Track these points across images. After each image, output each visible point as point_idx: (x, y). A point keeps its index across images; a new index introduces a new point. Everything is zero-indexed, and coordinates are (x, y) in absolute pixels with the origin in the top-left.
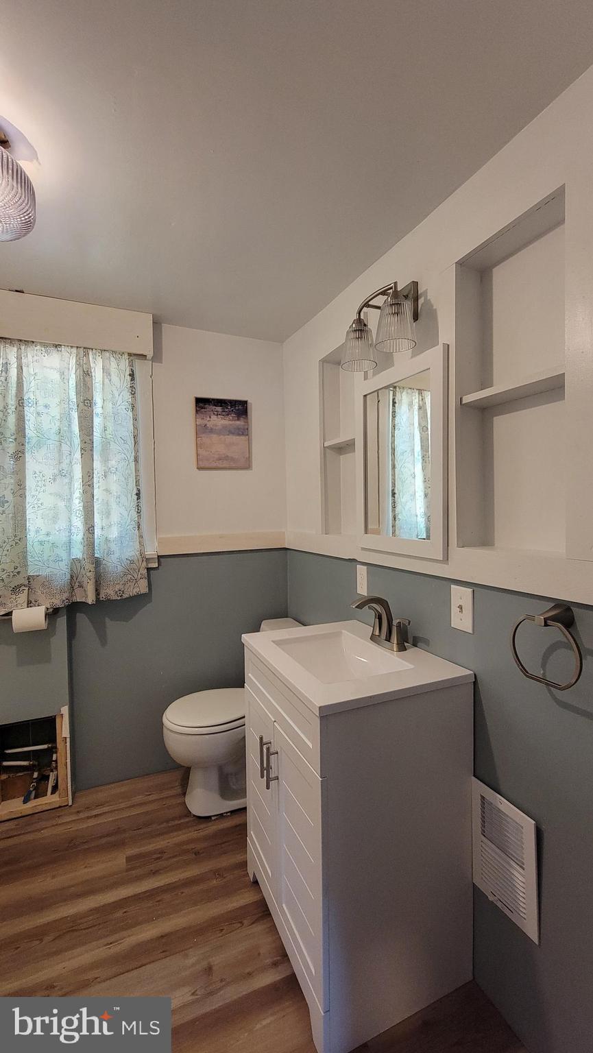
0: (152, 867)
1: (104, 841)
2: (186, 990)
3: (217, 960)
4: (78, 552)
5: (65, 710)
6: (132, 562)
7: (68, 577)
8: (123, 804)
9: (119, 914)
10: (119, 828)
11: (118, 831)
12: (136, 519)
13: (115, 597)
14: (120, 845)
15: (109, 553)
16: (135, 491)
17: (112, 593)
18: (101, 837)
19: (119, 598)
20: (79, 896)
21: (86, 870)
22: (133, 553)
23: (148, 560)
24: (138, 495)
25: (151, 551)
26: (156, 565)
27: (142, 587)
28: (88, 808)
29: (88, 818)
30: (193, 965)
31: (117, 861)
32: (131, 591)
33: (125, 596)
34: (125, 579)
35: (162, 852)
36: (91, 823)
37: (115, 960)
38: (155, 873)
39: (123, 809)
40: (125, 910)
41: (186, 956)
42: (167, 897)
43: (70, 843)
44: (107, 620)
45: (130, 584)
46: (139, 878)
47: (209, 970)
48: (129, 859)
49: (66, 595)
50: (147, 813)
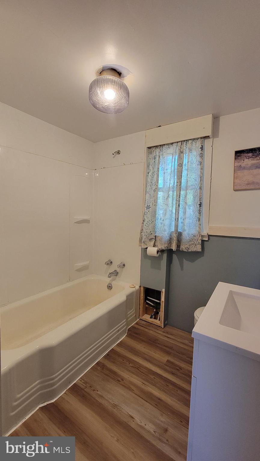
0: (173, 371)
1: (165, 348)
2: (153, 427)
3: (171, 430)
4: (173, 229)
5: (164, 290)
6: (194, 236)
7: (168, 238)
8: (179, 339)
9: (152, 377)
10: (172, 347)
11: (171, 348)
12: (198, 216)
13: (185, 250)
14: (168, 353)
15: (184, 230)
16: (199, 203)
17: (184, 248)
18: (165, 346)
19: (187, 251)
20: (146, 359)
21: (153, 353)
22: (195, 232)
23: (202, 236)
24: (200, 205)
25: (205, 233)
26: (207, 239)
27: (199, 248)
28: (167, 333)
29: (165, 336)
30: (162, 421)
31: (164, 358)
32: (193, 249)
33: (190, 251)
34: (190, 243)
35: (181, 368)
36: (166, 339)
37: (142, 391)
38: (173, 374)
39: (178, 341)
40: (155, 377)
41: (162, 415)
42: (171, 386)
43: (155, 340)
44: (184, 260)
45: (193, 246)
46: (166, 370)
47: (166, 430)
48: (168, 361)
49: (166, 245)
50: (185, 349)
